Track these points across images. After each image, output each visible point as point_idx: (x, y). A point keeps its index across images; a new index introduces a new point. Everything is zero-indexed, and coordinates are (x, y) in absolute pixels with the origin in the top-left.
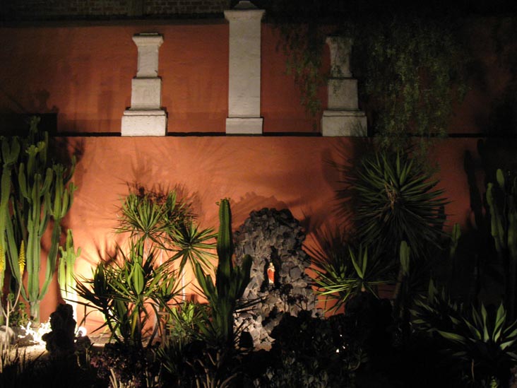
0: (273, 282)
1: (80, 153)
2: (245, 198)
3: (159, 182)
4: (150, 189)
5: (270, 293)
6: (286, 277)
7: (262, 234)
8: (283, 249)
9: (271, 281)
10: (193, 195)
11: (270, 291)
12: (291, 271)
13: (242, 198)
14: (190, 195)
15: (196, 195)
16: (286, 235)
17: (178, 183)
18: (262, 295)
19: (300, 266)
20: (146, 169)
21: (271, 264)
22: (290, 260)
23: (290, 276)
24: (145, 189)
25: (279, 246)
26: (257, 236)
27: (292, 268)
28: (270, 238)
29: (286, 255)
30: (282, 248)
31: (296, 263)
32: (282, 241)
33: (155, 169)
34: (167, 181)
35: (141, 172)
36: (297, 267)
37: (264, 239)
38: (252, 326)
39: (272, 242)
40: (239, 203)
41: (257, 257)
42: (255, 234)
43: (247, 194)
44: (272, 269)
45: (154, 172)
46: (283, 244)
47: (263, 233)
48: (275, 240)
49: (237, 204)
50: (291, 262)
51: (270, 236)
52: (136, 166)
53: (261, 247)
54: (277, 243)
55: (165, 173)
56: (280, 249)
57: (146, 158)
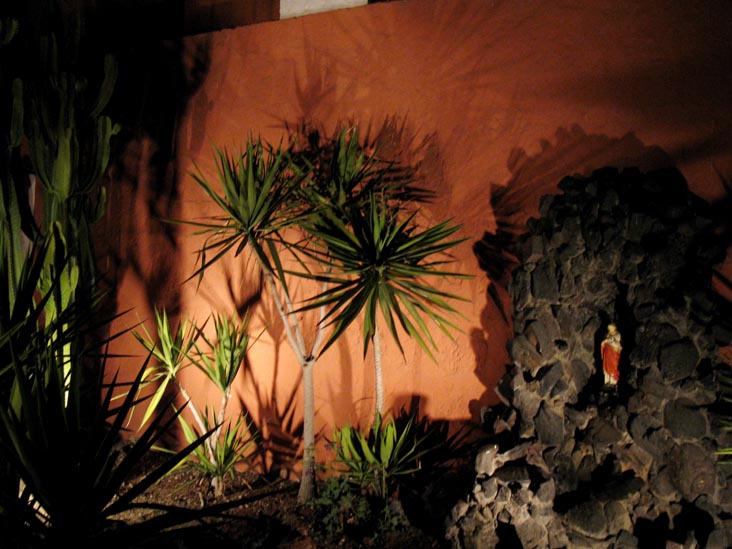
0: (614, 382)
1: (202, 66)
2: (554, 142)
3: (349, 115)
4: (330, 135)
5: (600, 414)
6: (647, 370)
7: (579, 240)
8: (641, 287)
9: (610, 379)
10: (425, 142)
11: (601, 409)
12: (665, 352)
13: (545, 144)
14: (417, 142)
15: (431, 140)
16: (651, 244)
17: (391, 116)
18: (580, 417)
19: (695, 338)
20: (323, 87)
21: (612, 328)
22: (662, 318)
23: (659, 366)
24: (322, 135)
25: (628, 277)
26: (565, 246)
27: (669, 344)
28: (601, 251)
29: (649, 304)
30: (637, 281)
31: (683, 328)
32: (639, 260)
33: (342, 84)
34: (367, 111)
35: (313, 96)
36: (687, 341)
37: (585, 254)
38: (525, 508)
39: (609, 264)
40: (538, 156)
41: (566, 305)
42: (560, 238)
43: (560, 132)
44: (614, 342)
45: (340, 92)
46: (643, 269)
47: (584, 237)
48: (616, 258)
49: (531, 160)
50: (666, 325)
51: (601, 247)
52: (304, 83)
53: (577, 279)
54: (622, 266)
55: (363, 93)
56: (632, 285)
57: (324, 61)
